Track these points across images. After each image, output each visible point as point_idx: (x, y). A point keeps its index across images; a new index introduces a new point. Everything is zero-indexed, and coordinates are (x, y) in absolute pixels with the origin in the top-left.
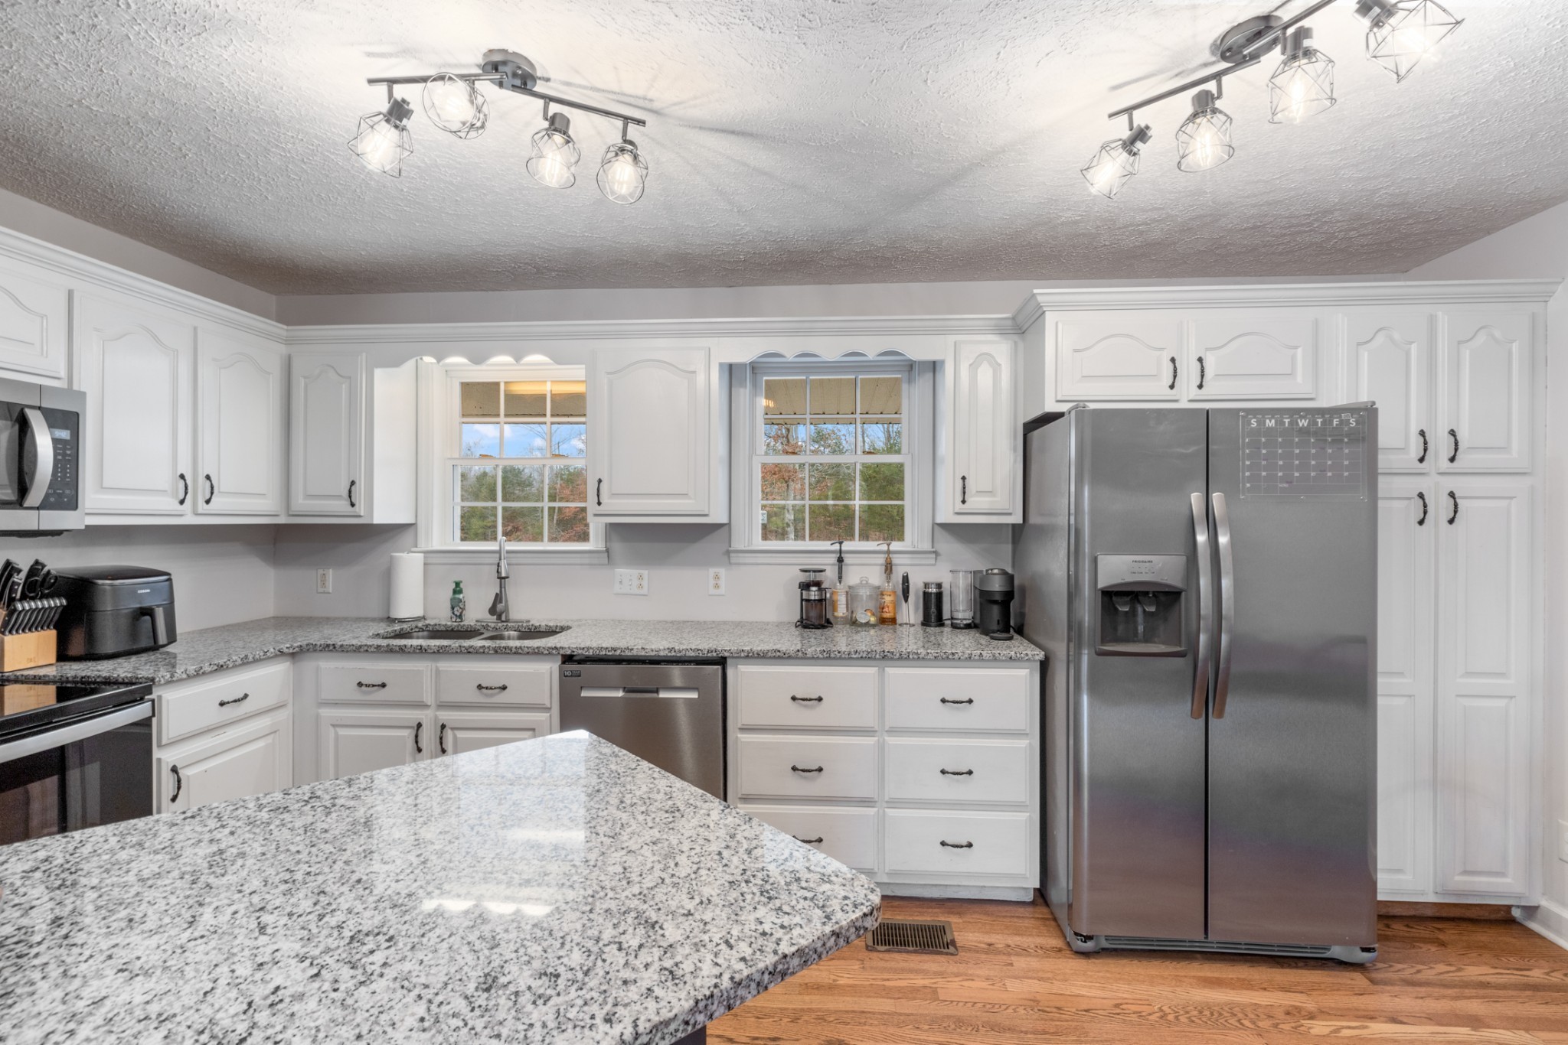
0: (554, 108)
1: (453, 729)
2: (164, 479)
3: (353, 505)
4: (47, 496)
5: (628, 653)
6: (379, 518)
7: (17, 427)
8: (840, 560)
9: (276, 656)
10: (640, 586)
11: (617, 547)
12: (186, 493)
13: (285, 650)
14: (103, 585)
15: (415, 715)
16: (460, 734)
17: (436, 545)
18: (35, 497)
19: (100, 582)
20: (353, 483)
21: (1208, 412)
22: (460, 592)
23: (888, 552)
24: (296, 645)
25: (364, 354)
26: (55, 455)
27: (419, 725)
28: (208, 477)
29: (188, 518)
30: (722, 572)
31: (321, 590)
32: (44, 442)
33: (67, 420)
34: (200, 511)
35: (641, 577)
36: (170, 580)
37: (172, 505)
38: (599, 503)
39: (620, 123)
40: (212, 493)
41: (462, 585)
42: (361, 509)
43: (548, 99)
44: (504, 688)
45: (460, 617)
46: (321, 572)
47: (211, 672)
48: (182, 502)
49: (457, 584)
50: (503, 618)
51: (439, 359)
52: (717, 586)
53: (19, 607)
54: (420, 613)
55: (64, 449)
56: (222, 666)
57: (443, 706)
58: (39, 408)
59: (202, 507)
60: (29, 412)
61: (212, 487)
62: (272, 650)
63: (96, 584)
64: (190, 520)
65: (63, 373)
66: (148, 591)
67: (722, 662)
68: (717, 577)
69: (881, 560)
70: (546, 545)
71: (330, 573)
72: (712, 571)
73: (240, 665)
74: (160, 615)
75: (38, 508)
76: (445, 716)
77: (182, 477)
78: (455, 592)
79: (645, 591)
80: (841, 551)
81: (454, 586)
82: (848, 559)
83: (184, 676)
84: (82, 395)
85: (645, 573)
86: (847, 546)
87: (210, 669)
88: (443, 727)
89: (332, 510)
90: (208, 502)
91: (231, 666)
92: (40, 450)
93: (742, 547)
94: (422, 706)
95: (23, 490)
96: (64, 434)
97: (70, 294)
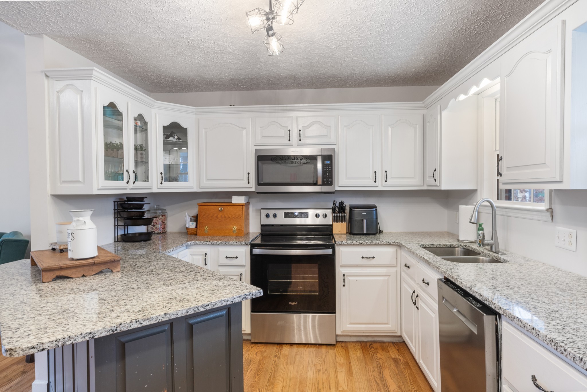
1: (420, 298)
2: (369, 173)
3: (435, 180)
4: (323, 181)
9: (387, 244)
10: (571, 243)
12: (376, 178)
13: (391, 243)
14: (354, 210)
15: (414, 285)
16: (421, 303)
18: (319, 181)
19: (353, 209)
20: (435, 170)
22: (481, 229)
24: (396, 242)
25: (439, 106)
26: (324, 169)
27: (414, 291)
28: (386, 172)
29: (380, 187)
32: (320, 165)
33: (329, 158)
34: (383, 185)
35: (571, 236)
36: (376, 209)
37: (372, 183)
38: (501, 175)
40: (387, 177)
42: (438, 182)
47: (356, 245)
48: (375, 182)
49: (480, 225)
55: (329, 167)
56: (361, 243)
57: (418, 285)
58: (320, 155)
60: (318, 157)
62: (385, 242)
63: (352, 210)
66: (366, 213)
73: (369, 245)
74: (365, 222)
75: (321, 185)
76: (419, 291)
77: (375, 172)
78: (478, 230)
83: (346, 244)
85: (574, 232)
87: (356, 243)
88: (417, 296)
90: (386, 181)
91: (365, 244)
92: (318, 168)
94: (415, 282)
96: (327, 162)
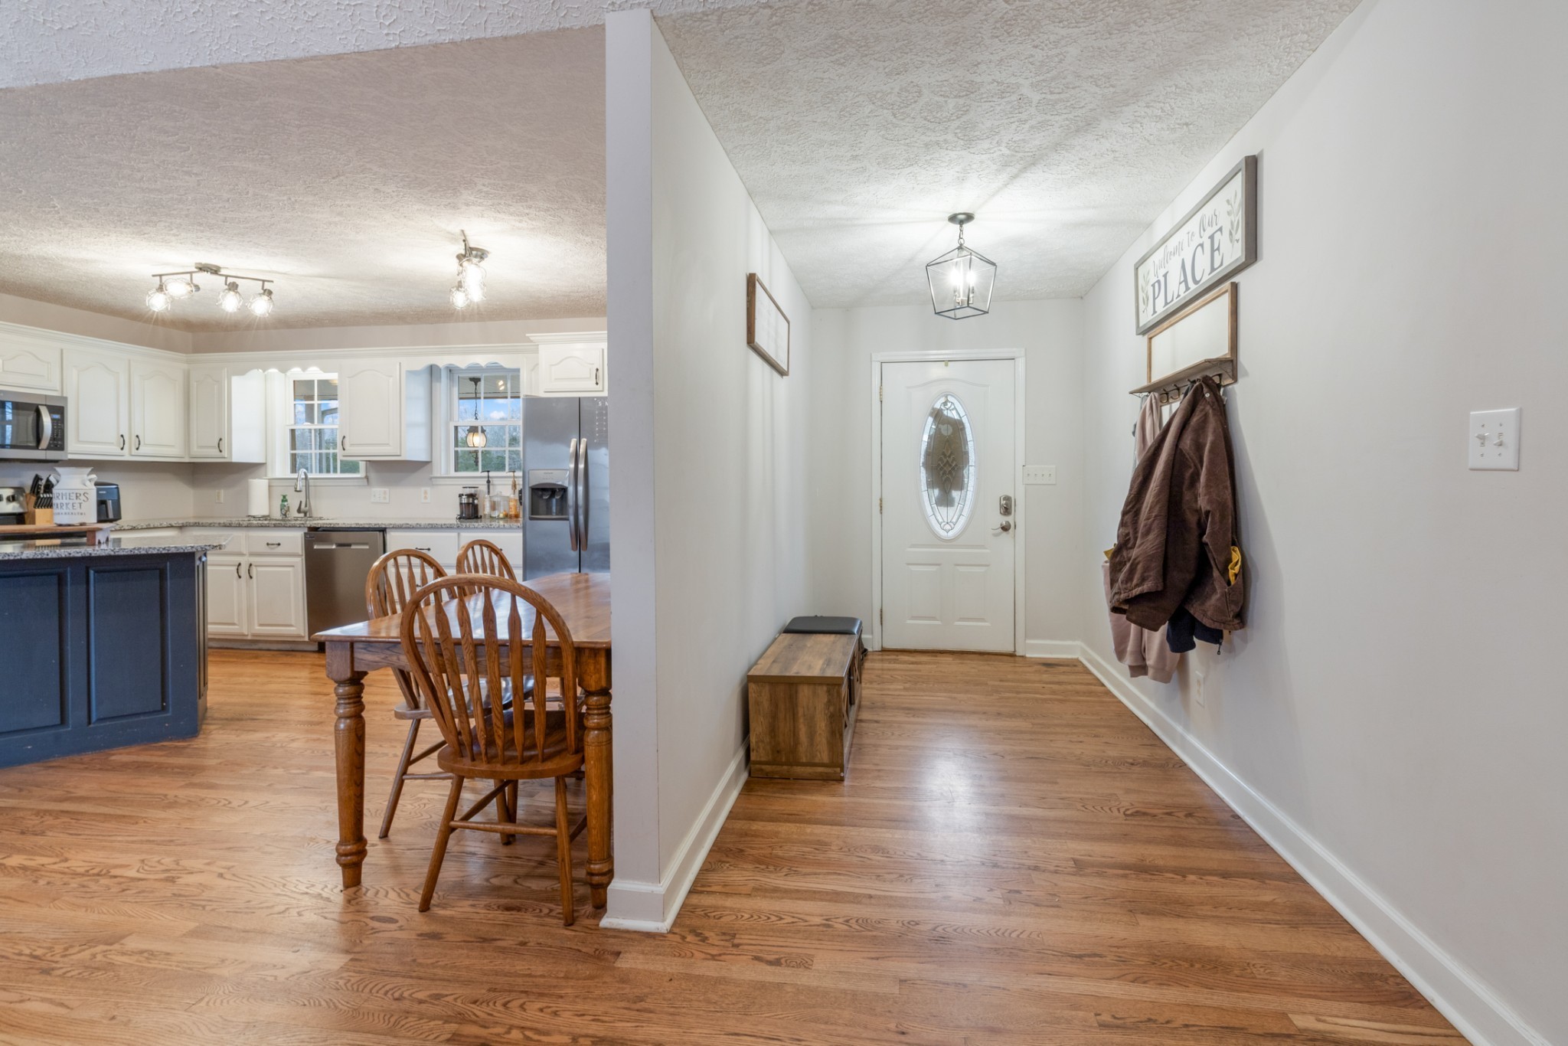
0: (230, 280)
1: (256, 566)
2: (113, 437)
3: (221, 451)
4: (50, 444)
5: (337, 526)
6: (236, 458)
7: (35, 414)
8: (488, 482)
10: (385, 498)
11: (373, 475)
12: (124, 444)
15: (238, 559)
16: (260, 569)
17: (278, 474)
18: (44, 443)
20: (221, 439)
21: (579, 398)
22: (286, 501)
23: (514, 477)
25: (226, 369)
26: (53, 426)
27: (240, 564)
28: (137, 436)
29: (126, 456)
30: (428, 489)
31: (217, 501)
32: (47, 420)
33: (58, 411)
34: (133, 454)
35: (385, 493)
36: (117, 488)
37: (118, 451)
38: (344, 449)
39: (261, 283)
40: (139, 444)
41: (287, 498)
42: (225, 453)
43: (227, 276)
44: (279, 544)
45: (285, 515)
46: (217, 491)
48: (122, 449)
49: (284, 497)
50: (308, 515)
51: (284, 371)
52: (426, 498)
53: (42, 496)
54: (266, 513)
55: (57, 423)
57: (252, 554)
58: (45, 405)
59: (134, 451)
60: (40, 407)
61: (139, 441)
64: (127, 458)
65: (59, 388)
66: (105, 492)
67: (383, 530)
68: (426, 492)
69: (510, 481)
70: (339, 475)
71: (222, 491)
72: (423, 489)
74: (110, 503)
75: (46, 450)
76: (253, 560)
77: (122, 436)
78: (283, 501)
79: (387, 501)
80: (488, 477)
81: (282, 498)
82: (494, 481)
84: (65, 399)
85: (387, 490)
86: (492, 474)
88: (251, 565)
89: (210, 455)
90: (137, 449)
92: (45, 424)
93: (439, 475)
94: (241, 554)
95: (38, 440)
96: (57, 416)
97: (62, 350)
